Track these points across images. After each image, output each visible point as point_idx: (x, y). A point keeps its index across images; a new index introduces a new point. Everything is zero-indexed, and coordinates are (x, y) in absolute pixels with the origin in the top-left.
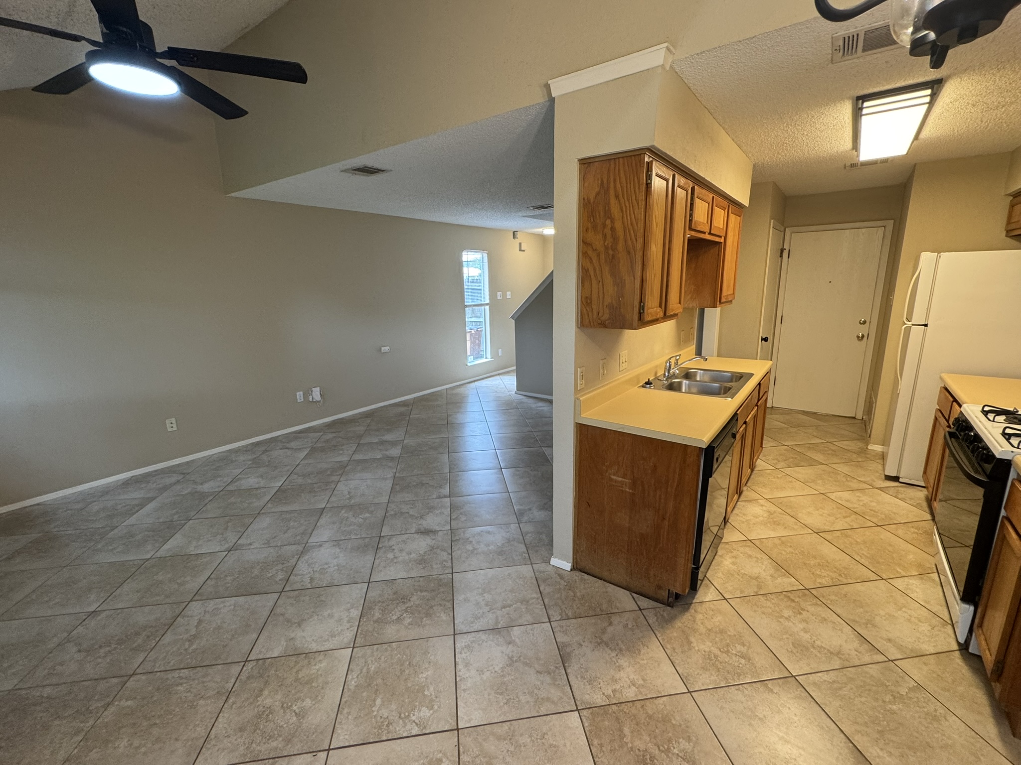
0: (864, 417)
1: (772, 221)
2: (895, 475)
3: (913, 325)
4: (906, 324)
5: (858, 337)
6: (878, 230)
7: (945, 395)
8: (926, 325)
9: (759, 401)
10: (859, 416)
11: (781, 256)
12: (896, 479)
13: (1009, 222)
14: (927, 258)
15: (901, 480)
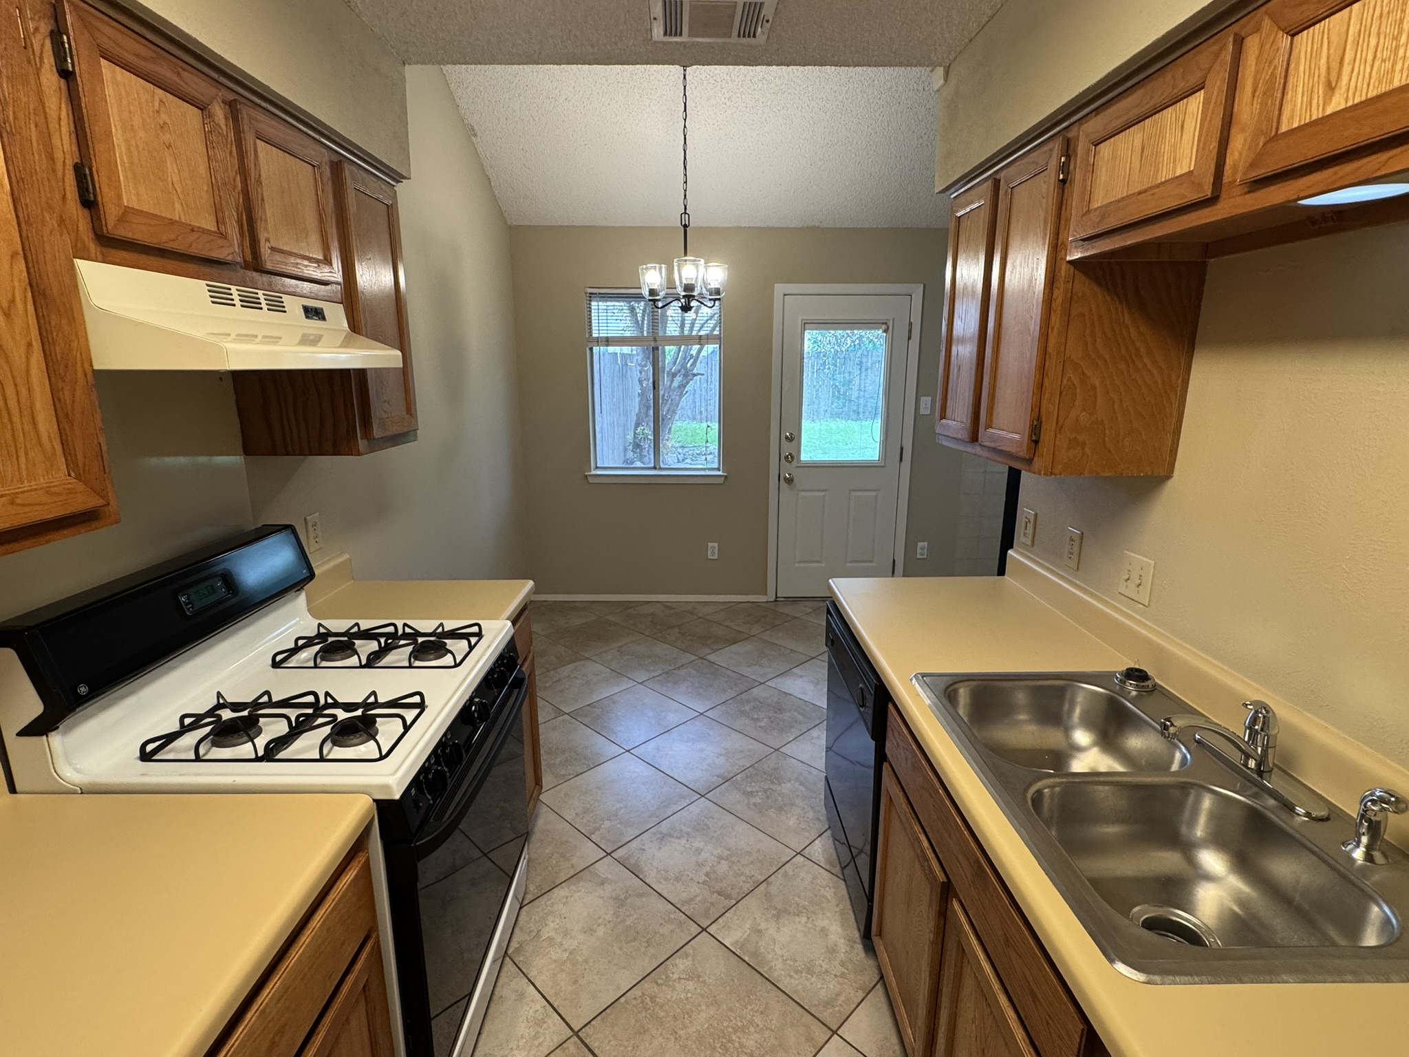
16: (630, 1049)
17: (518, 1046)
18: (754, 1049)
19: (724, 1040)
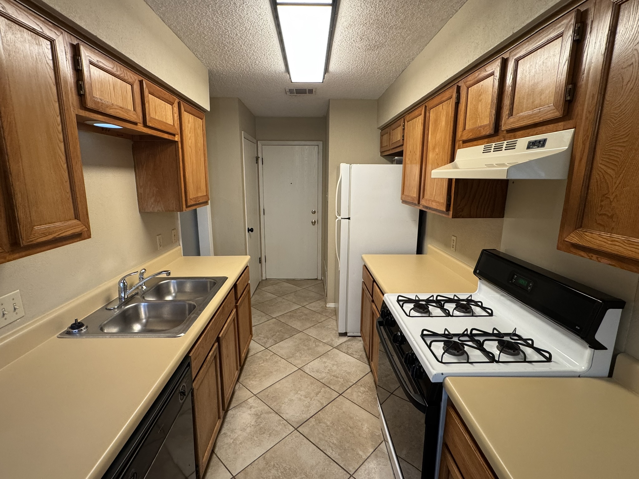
0: (322, 278)
1: (243, 132)
2: (345, 332)
3: (342, 218)
4: (338, 218)
5: (312, 222)
6: (314, 148)
7: (367, 273)
8: (349, 219)
9: (236, 303)
10: (319, 278)
11: (257, 163)
12: (345, 334)
13: (381, 147)
14: (344, 167)
15: (348, 335)
16: (326, 469)
17: (374, 469)
18: (272, 469)
19: (285, 473)
